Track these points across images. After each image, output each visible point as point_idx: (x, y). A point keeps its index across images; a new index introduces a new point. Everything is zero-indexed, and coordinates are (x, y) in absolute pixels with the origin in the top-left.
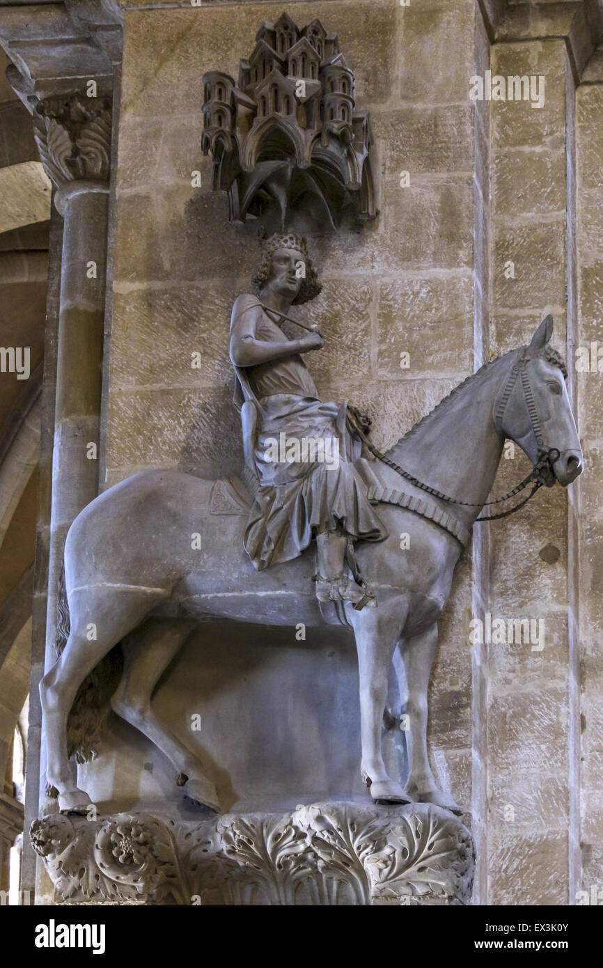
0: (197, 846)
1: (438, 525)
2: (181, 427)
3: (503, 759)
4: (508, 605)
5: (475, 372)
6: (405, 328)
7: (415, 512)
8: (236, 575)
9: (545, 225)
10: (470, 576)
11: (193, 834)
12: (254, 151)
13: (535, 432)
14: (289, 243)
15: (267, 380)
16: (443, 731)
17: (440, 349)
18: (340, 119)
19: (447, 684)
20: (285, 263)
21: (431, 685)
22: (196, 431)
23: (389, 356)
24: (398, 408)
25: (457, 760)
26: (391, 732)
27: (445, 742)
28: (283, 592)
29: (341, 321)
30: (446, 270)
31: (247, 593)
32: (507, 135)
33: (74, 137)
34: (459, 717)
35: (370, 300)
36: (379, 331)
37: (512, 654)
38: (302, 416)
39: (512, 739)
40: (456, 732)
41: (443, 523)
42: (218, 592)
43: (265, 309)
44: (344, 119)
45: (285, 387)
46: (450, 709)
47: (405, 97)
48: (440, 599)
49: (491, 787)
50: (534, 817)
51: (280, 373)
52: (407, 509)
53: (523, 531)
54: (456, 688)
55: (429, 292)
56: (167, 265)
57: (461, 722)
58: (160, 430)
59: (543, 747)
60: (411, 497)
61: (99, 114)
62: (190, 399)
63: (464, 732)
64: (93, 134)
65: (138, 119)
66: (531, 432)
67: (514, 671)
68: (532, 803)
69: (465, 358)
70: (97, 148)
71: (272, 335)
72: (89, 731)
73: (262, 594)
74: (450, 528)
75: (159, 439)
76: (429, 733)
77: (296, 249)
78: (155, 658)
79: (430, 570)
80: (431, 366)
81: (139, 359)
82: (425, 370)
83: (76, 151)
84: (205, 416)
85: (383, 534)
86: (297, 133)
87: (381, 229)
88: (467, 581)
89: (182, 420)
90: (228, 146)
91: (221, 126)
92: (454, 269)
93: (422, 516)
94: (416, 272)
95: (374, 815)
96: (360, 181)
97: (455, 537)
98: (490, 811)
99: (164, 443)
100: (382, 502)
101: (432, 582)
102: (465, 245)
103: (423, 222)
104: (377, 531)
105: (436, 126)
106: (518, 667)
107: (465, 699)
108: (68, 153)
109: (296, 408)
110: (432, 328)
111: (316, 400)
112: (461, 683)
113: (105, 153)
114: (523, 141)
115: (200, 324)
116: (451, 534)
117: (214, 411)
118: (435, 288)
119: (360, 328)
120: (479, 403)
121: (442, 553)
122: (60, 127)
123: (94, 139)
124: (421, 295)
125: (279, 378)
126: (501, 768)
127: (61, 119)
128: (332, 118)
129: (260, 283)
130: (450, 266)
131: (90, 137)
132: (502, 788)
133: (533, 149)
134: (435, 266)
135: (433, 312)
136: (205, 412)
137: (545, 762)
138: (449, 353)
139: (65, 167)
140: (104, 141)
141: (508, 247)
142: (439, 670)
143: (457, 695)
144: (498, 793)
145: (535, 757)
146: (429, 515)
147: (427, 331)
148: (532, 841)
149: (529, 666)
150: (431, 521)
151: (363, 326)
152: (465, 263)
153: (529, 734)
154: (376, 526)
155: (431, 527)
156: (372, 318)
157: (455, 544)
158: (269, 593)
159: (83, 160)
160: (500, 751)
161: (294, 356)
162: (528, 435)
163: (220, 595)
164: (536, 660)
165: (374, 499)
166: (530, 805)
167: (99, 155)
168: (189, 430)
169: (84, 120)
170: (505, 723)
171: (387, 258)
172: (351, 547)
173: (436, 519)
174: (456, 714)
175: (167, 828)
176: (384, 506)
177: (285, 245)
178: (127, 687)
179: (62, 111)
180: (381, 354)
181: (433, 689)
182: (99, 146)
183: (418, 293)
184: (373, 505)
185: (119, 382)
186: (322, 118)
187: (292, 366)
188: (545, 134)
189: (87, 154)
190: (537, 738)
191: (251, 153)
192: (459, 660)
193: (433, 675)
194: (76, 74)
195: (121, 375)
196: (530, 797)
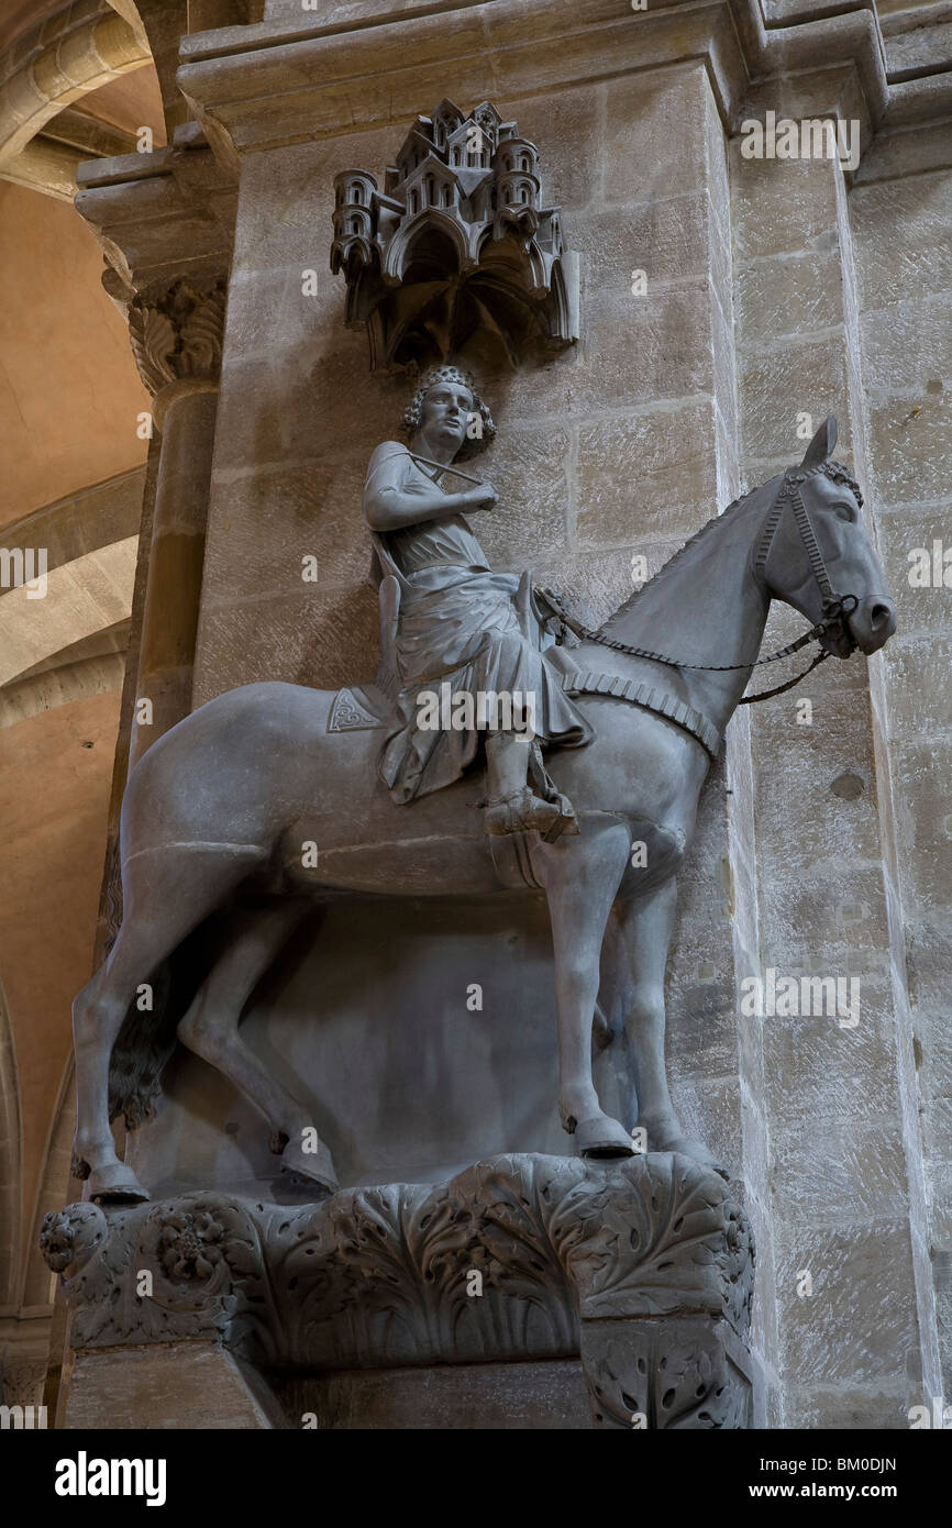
0: (298, 1245)
1: (671, 721)
2: (298, 644)
3: (791, 1103)
4: (785, 866)
5: (721, 512)
6: (615, 481)
7: (635, 703)
8: (365, 818)
9: (814, 346)
10: (725, 811)
11: (292, 1225)
12: (401, 257)
13: (817, 577)
14: (450, 375)
15: (417, 548)
16: (690, 1050)
17: (667, 502)
18: (520, 201)
19: (694, 976)
20: (444, 401)
21: (668, 978)
22: (319, 646)
23: (594, 521)
24: (608, 587)
25: (716, 1094)
26: (607, 1052)
27: (694, 1067)
28: (436, 837)
29: (525, 484)
30: (674, 400)
31: (383, 844)
32: (754, 244)
33: (177, 328)
34: (716, 1026)
35: (566, 451)
36: (578, 490)
37: (795, 939)
38: (466, 588)
39: (804, 1072)
40: (712, 1050)
41: (680, 718)
42: (339, 846)
43: (414, 459)
44: (524, 201)
45: (442, 556)
46: (700, 1014)
47: (609, 198)
48: (679, 835)
49: (773, 1150)
50: (848, 1198)
51: (435, 539)
52: (622, 699)
53: (803, 757)
54: (708, 981)
55: (649, 431)
56: (286, 442)
57: (720, 1033)
58: (270, 652)
59: (856, 1081)
60: (629, 682)
61: (210, 295)
62: (311, 606)
63: (726, 1051)
64: (201, 321)
65: (254, 274)
66: (811, 580)
67: (801, 965)
68: (846, 1175)
69: (706, 509)
70: (206, 338)
71: (423, 490)
72: (146, 1079)
73: (404, 843)
74: (691, 726)
75: (268, 663)
76: (668, 1053)
77: (458, 382)
78: (246, 960)
79: (662, 786)
80: (655, 526)
81: (245, 563)
82: (645, 533)
83: (180, 345)
84: (332, 625)
85: (586, 737)
86: (462, 227)
87: (579, 362)
88: (719, 818)
89: (300, 635)
90: (366, 258)
91: (356, 232)
92: (684, 398)
93: (646, 708)
94: (631, 408)
95: (581, 1175)
96: (547, 284)
97: (699, 740)
98: (774, 1191)
99: (274, 667)
100: (584, 692)
101: (666, 806)
102: (700, 365)
103: (639, 345)
104: (577, 729)
105: (654, 226)
106: (806, 958)
107: (725, 998)
108: (171, 348)
109: (456, 579)
110: (656, 477)
111: (488, 570)
112: (716, 972)
113: (217, 342)
114: (778, 248)
115: (328, 509)
116: (691, 733)
117: (344, 619)
118: (658, 426)
119: (551, 489)
120: (728, 547)
121: (679, 762)
122: (161, 317)
123: (204, 328)
124: (639, 436)
125: (432, 545)
126: (788, 1119)
127: (163, 308)
128: (508, 201)
129: (409, 429)
130: (680, 394)
131: (197, 325)
132: (792, 1151)
133: (792, 255)
134: (657, 398)
135: (656, 455)
136: (333, 622)
137: (861, 1106)
138: (680, 507)
139: (167, 365)
140: (216, 328)
141: (761, 380)
142: (681, 955)
143: (712, 991)
144: (786, 1160)
145: (843, 1098)
146: (656, 706)
147: (649, 482)
148: (847, 1238)
149: (825, 956)
150: (660, 715)
151: (555, 486)
152: (702, 388)
153: (831, 1062)
154: (576, 722)
155: (660, 724)
156: (568, 475)
157: (700, 750)
158: (415, 840)
159: (189, 355)
160: (785, 1091)
161: (453, 515)
162: (808, 584)
163: (341, 850)
164: (836, 945)
165: (573, 689)
166: (840, 1178)
167: (209, 346)
168: (310, 647)
169: (191, 306)
170: (791, 1047)
171: (588, 397)
172: (538, 755)
173: (669, 712)
174: (711, 1021)
175: (251, 1216)
176: (589, 698)
177: (444, 379)
178: (203, 1004)
179: (164, 299)
180: (581, 518)
181: (672, 985)
182: (210, 335)
183: (634, 434)
184: (573, 697)
185: (216, 595)
186: (494, 207)
187: (454, 531)
188: (808, 234)
189: (195, 347)
190: (845, 1067)
191: (396, 260)
192: (712, 938)
193: (670, 962)
194: (184, 256)
195: (220, 585)
196: (840, 1165)
